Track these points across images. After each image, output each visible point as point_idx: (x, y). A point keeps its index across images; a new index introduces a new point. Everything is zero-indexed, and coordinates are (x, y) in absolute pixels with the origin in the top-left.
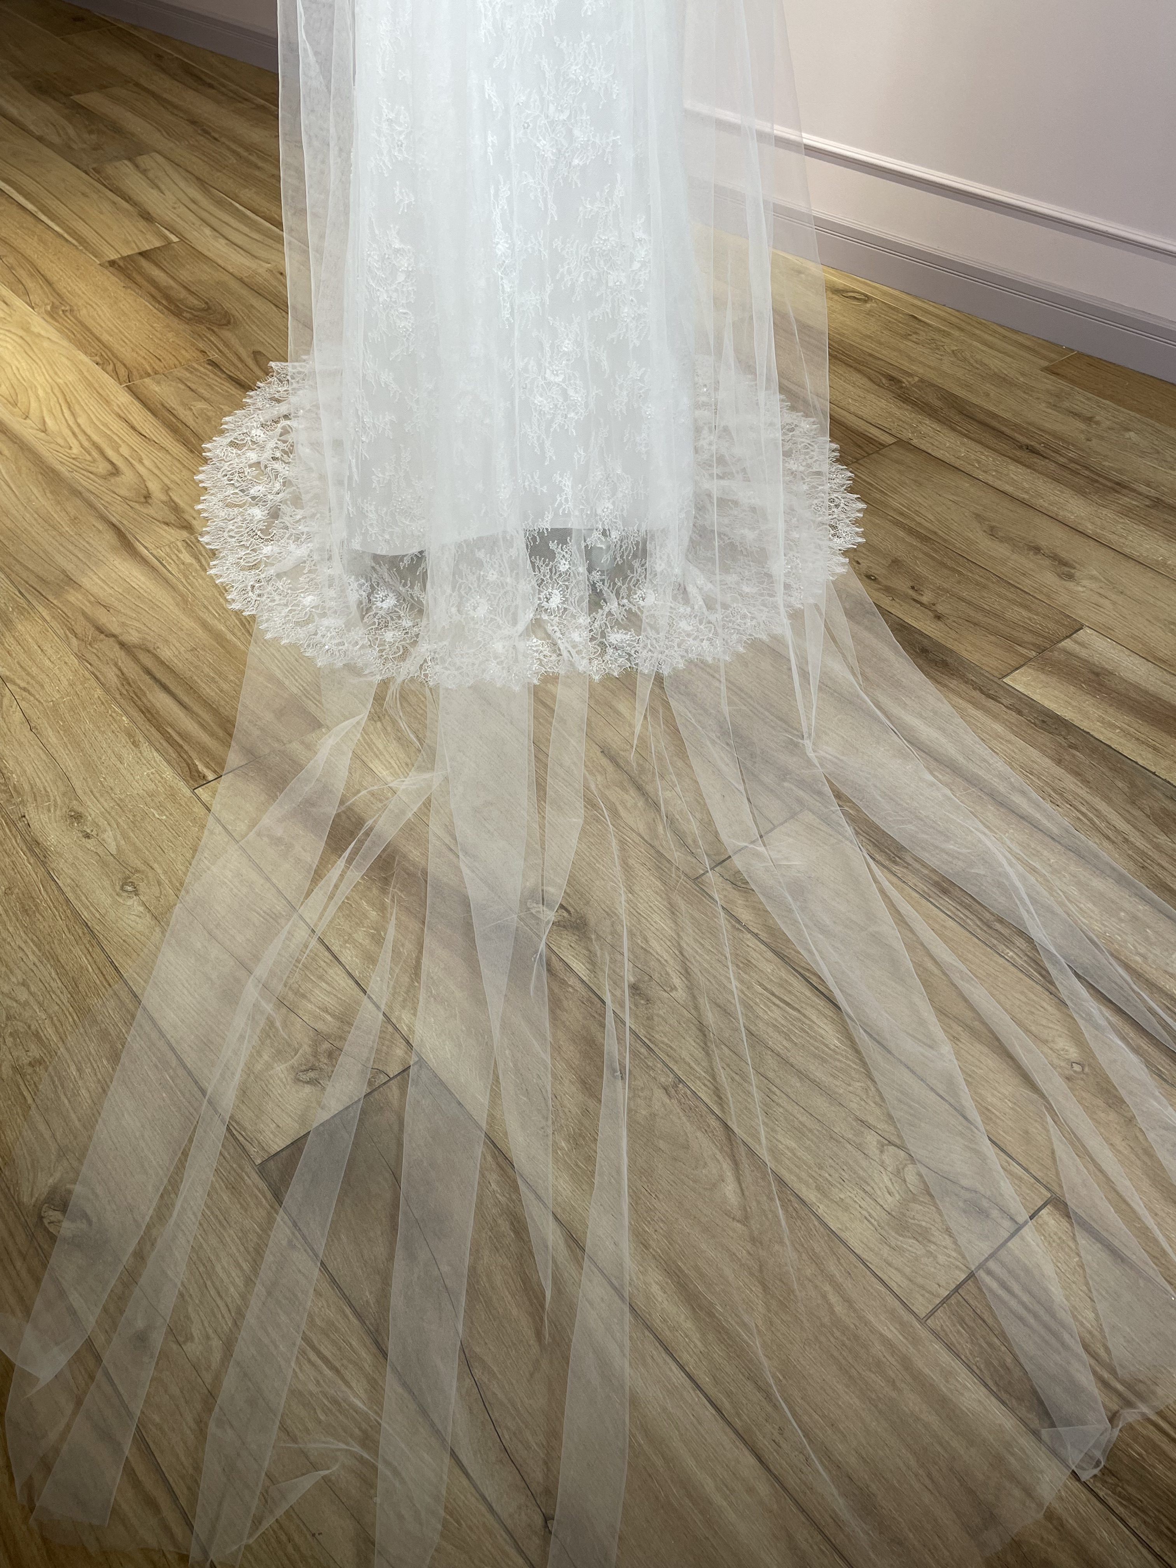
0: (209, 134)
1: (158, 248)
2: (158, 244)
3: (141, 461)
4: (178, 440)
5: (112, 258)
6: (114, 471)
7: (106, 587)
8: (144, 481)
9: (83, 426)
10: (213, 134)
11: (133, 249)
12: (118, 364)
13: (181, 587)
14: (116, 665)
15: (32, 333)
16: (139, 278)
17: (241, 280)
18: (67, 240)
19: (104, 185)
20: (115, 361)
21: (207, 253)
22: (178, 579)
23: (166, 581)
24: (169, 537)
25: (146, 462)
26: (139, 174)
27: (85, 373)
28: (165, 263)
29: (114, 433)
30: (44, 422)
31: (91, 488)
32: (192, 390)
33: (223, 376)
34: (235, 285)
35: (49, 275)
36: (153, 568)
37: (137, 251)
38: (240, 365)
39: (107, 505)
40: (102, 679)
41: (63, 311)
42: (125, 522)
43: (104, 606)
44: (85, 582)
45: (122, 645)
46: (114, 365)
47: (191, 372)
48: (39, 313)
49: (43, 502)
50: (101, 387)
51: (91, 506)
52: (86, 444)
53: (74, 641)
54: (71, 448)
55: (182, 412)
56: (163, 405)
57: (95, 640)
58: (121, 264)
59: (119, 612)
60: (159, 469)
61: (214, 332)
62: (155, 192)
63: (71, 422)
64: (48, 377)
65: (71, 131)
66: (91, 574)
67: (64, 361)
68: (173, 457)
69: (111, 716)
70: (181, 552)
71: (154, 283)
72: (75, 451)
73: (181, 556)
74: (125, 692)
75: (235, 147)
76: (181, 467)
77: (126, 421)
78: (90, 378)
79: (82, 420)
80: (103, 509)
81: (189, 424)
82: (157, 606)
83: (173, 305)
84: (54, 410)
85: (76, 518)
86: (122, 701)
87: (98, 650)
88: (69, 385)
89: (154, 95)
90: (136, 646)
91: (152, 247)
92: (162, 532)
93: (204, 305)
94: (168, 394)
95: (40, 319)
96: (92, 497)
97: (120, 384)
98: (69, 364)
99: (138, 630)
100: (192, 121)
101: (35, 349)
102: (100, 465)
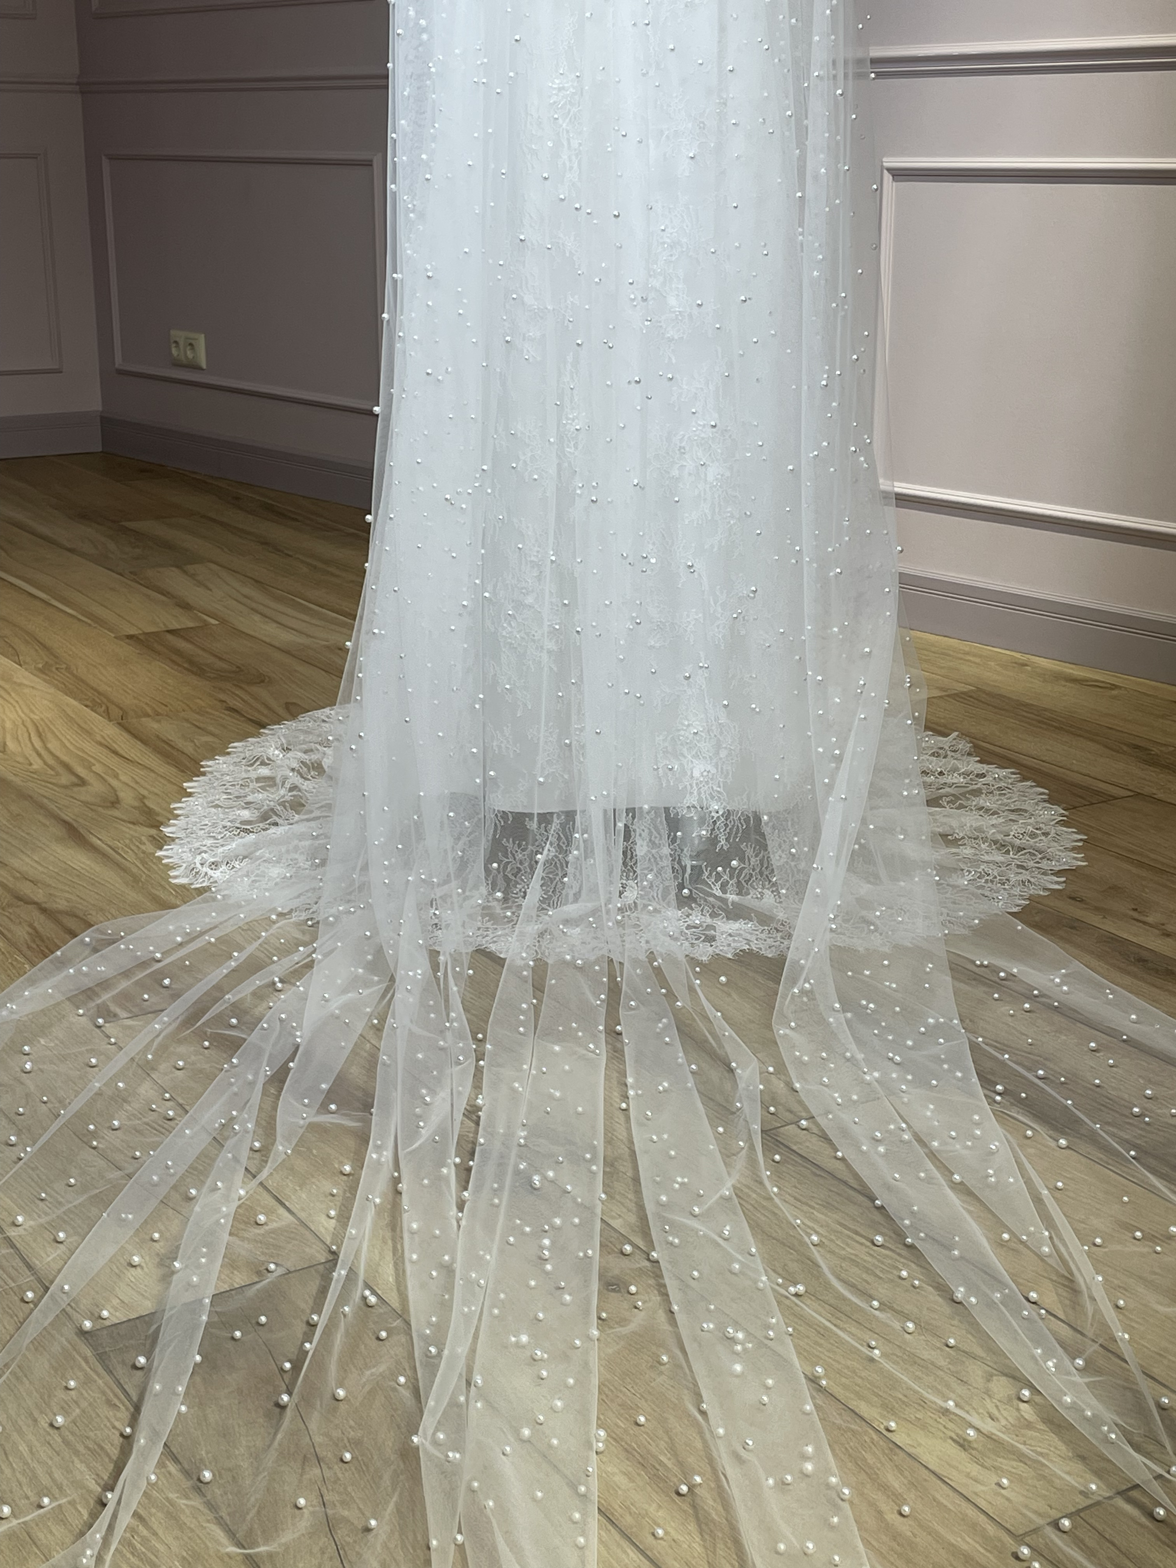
0: (279, 551)
1: (191, 628)
2: (191, 624)
3: (116, 776)
4: (168, 763)
5: (132, 633)
6: (79, 782)
7: (40, 868)
8: (115, 791)
9: (53, 750)
10: (286, 552)
11: (159, 628)
12: (112, 707)
13: (135, 870)
14: (31, 926)
15: (15, 683)
16: (159, 648)
17: (288, 653)
18: (79, 620)
19: (141, 584)
20: (109, 704)
21: (251, 633)
22: (134, 863)
23: (118, 865)
24: (131, 832)
25: (123, 778)
26: (185, 577)
27: (69, 712)
28: (196, 638)
29: (89, 755)
30: (5, 744)
31: (46, 794)
32: (199, 728)
33: (242, 719)
34: (277, 655)
35: (48, 644)
36: (104, 855)
37: (164, 629)
38: (266, 712)
39: (61, 807)
40: (9, 935)
41: (57, 669)
42: (80, 820)
43: (30, 881)
44: (15, 863)
45: (44, 910)
46: (108, 708)
47: (202, 716)
48: (26, 669)
50: (86, 723)
51: (41, 806)
52: (51, 761)
54: (31, 764)
55: (181, 744)
56: (158, 736)
57: (9, 905)
58: (141, 637)
59: (49, 886)
60: (137, 783)
61: (241, 688)
62: (200, 590)
63: (38, 744)
64: (21, 714)
65: (112, 546)
66: (24, 857)
67: (46, 702)
68: (158, 775)
69: (11, 964)
70: (144, 844)
71: (178, 652)
72: (35, 767)
73: (143, 847)
74: (34, 946)
75: (309, 560)
76: (166, 783)
77: (107, 747)
78: (74, 716)
79: (53, 745)
80: (56, 809)
81: (186, 751)
82: (99, 883)
83: (195, 668)
84: (20, 737)
85: (18, 815)
86: (29, 953)
87: (10, 913)
88: (46, 721)
89: (222, 524)
90: (61, 912)
91: (184, 626)
92: (124, 829)
93: (234, 669)
94: (167, 729)
95: (27, 673)
96: (45, 801)
97: (110, 721)
98: (51, 706)
99: (68, 900)
100: (265, 543)
101: (13, 694)
102: (65, 779)
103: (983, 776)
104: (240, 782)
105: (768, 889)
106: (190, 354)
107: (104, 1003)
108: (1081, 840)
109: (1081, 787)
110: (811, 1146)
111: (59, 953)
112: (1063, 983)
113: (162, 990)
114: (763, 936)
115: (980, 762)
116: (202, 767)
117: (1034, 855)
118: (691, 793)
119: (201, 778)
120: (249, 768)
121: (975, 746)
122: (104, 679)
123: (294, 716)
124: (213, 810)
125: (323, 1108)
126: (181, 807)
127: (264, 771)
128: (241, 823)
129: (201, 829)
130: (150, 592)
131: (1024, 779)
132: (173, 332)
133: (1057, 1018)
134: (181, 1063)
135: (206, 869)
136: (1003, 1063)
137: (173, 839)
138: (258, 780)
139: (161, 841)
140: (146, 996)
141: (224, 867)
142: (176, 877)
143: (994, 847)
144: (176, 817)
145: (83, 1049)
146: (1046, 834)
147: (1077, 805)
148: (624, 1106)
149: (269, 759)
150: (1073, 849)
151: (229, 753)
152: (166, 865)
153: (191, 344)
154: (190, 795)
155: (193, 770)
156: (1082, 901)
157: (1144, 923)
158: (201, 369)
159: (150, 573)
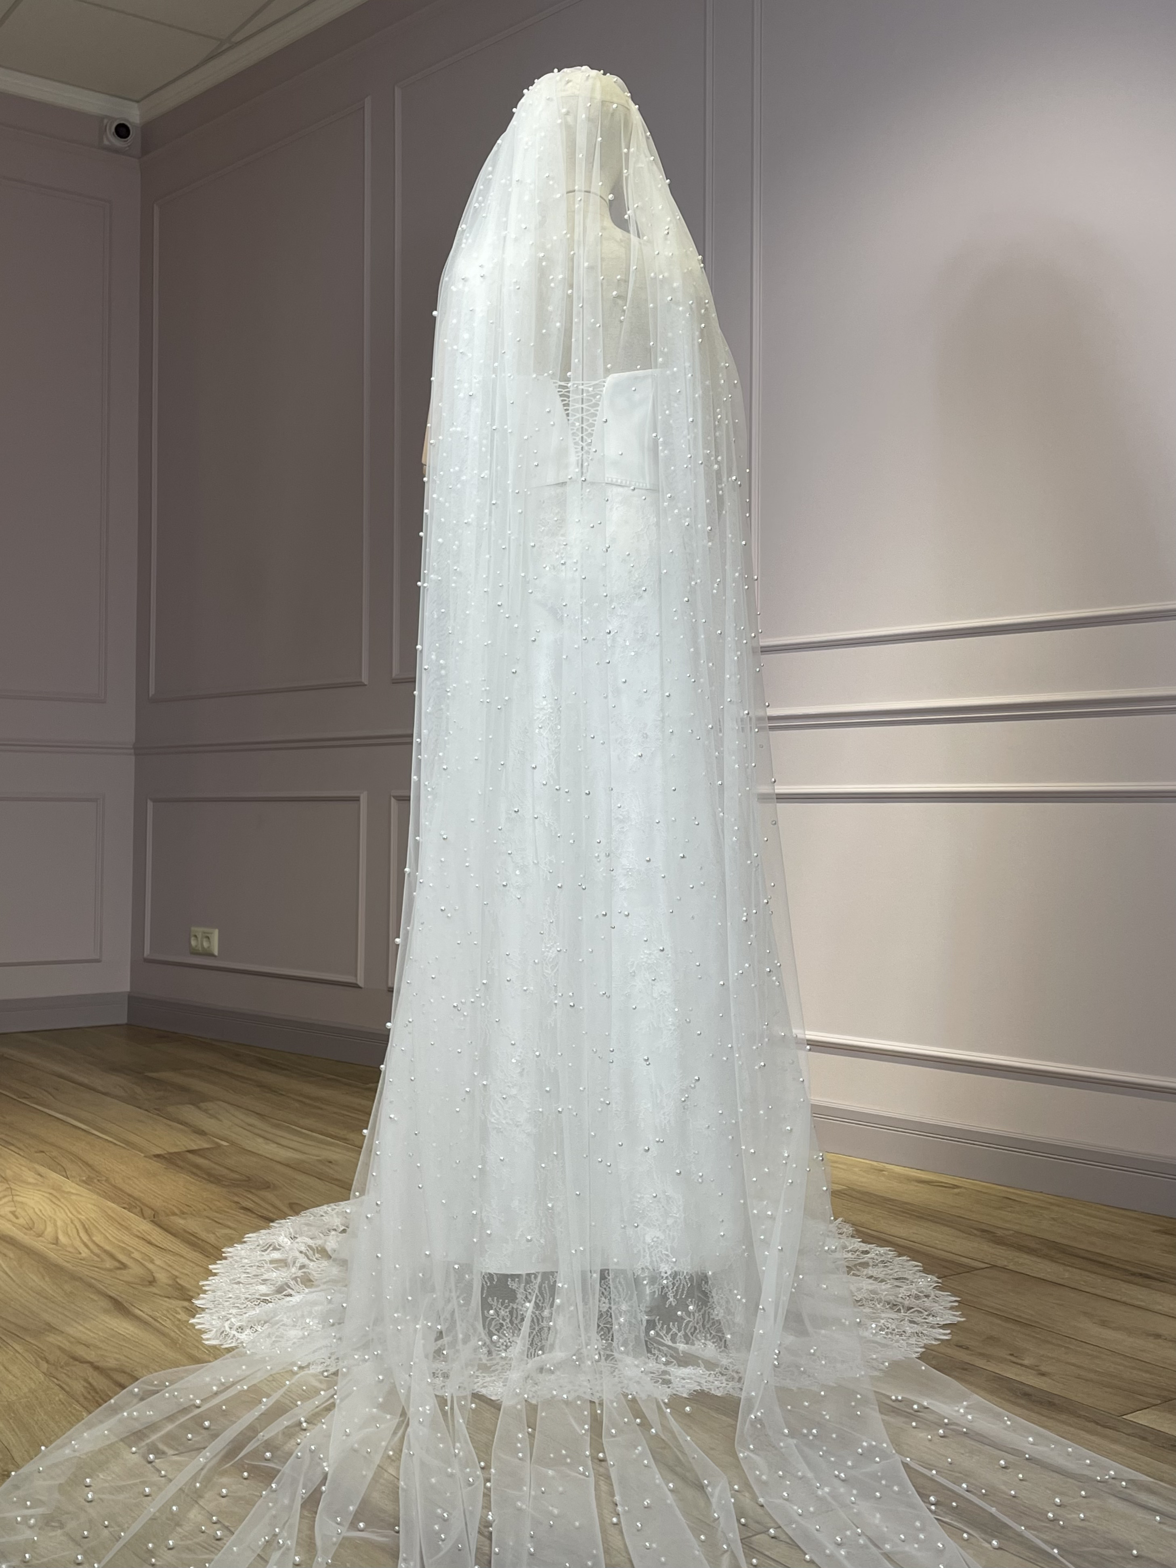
0: (275, 1092)
1: (207, 1149)
2: (206, 1146)
3: (152, 1261)
4: (195, 1251)
5: (158, 1153)
6: (122, 1266)
7: (92, 1334)
8: (152, 1273)
9: (99, 1243)
10: (280, 1092)
11: (181, 1148)
12: (145, 1209)
13: (172, 1334)
14: (86, 1380)
15: (64, 1192)
16: (182, 1164)
17: (288, 1165)
18: (114, 1143)
19: (163, 1117)
21: (257, 1152)
22: (171, 1329)
23: (158, 1331)
24: (167, 1304)
25: (158, 1262)
26: (199, 1111)
27: (110, 1212)
28: (212, 1156)
29: (128, 1245)
30: (57, 1239)
31: (93, 1276)
32: (219, 1223)
33: (254, 1216)
34: (279, 1167)
35: (91, 1162)
36: (146, 1323)
37: (185, 1150)
38: (273, 1210)
39: (106, 1285)
40: (67, 1389)
41: (98, 1180)
42: (123, 1296)
43: (84, 1344)
44: (70, 1330)
45: (96, 1368)
46: (142, 1210)
47: (221, 1214)
48: (72, 1181)
49: (41, 1284)
50: (124, 1220)
51: (91, 1286)
52: (96, 1250)
53: (44, 1366)
54: (80, 1253)
55: (204, 1235)
56: (185, 1231)
57: (67, 1364)
58: (166, 1156)
59: (101, 1348)
60: (170, 1266)
61: (251, 1192)
62: (213, 1121)
63: (85, 1238)
64: (70, 1215)
65: (138, 1090)
66: (76, 1325)
67: (89, 1206)
68: (188, 1260)
69: (70, 1412)
70: (179, 1314)
71: (197, 1166)
72: (84, 1255)
73: (179, 1317)
74: (89, 1397)
75: (301, 1099)
76: (194, 1266)
77: (144, 1239)
78: (114, 1216)
79: (98, 1238)
80: (103, 1288)
81: (208, 1240)
82: (142, 1345)
83: (213, 1178)
84: (70, 1232)
85: (71, 1293)
86: (86, 1403)
87: (68, 1371)
88: (91, 1219)
89: (227, 1073)
90: (111, 1369)
91: (201, 1148)
92: (161, 1302)
93: (245, 1178)
94: (192, 1225)
95: (73, 1185)
96: (93, 1281)
97: (144, 1218)
98: (95, 1208)
99: (117, 1360)
100: (261, 1085)
101: (62, 1200)
102: (109, 1264)
103: (867, 1252)
104: (257, 1264)
105: (710, 1340)
106: (206, 944)
107: (153, 1443)
108: (956, 1301)
109: (946, 1261)
110: (779, 1552)
111: (112, 1401)
112: (966, 1413)
113: (203, 1431)
114: (711, 1379)
115: (862, 1242)
116: (224, 1253)
117: (921, 1312)
118: (644, 1256)
119: (223, 1261)
120: (263, 1253)
121: (857, 1230)
122: (138, 1188)
123: (297, 1213)
124: (236, 1286)
125: (353, 1526)
126: (209, 1284)
127: (276, 1255)
128: (261, 1295)
129: (226, 1301)
130: (171, 1123)
131: (900, 1255)
132: (193, 929)
133: (968, 1442)
134: (224, 1491)
135: (234, 1332)
136: (931, 1479)
137: (203, 1310)
138: (271, 1262)
139: (193, 1311)
140: (190, 1436)
141: (248, 1331)
142: (208, 1339)
143: (888, 1307)
144: (205, 1292)
145: (138, 1481)
146: (927, 1296)
147: (946, 1274)
148: (615, 1520)
149: (279, 1245)
150: (952, 1308)
151: (245, 1242)
152: (199, 1330)
153: (208, 938)
154: (215, 1274)
155: (217, 1255)
156: (967, 1348)
157: (1022, 1365)
158: (215, 956)
159: (171, 1109)
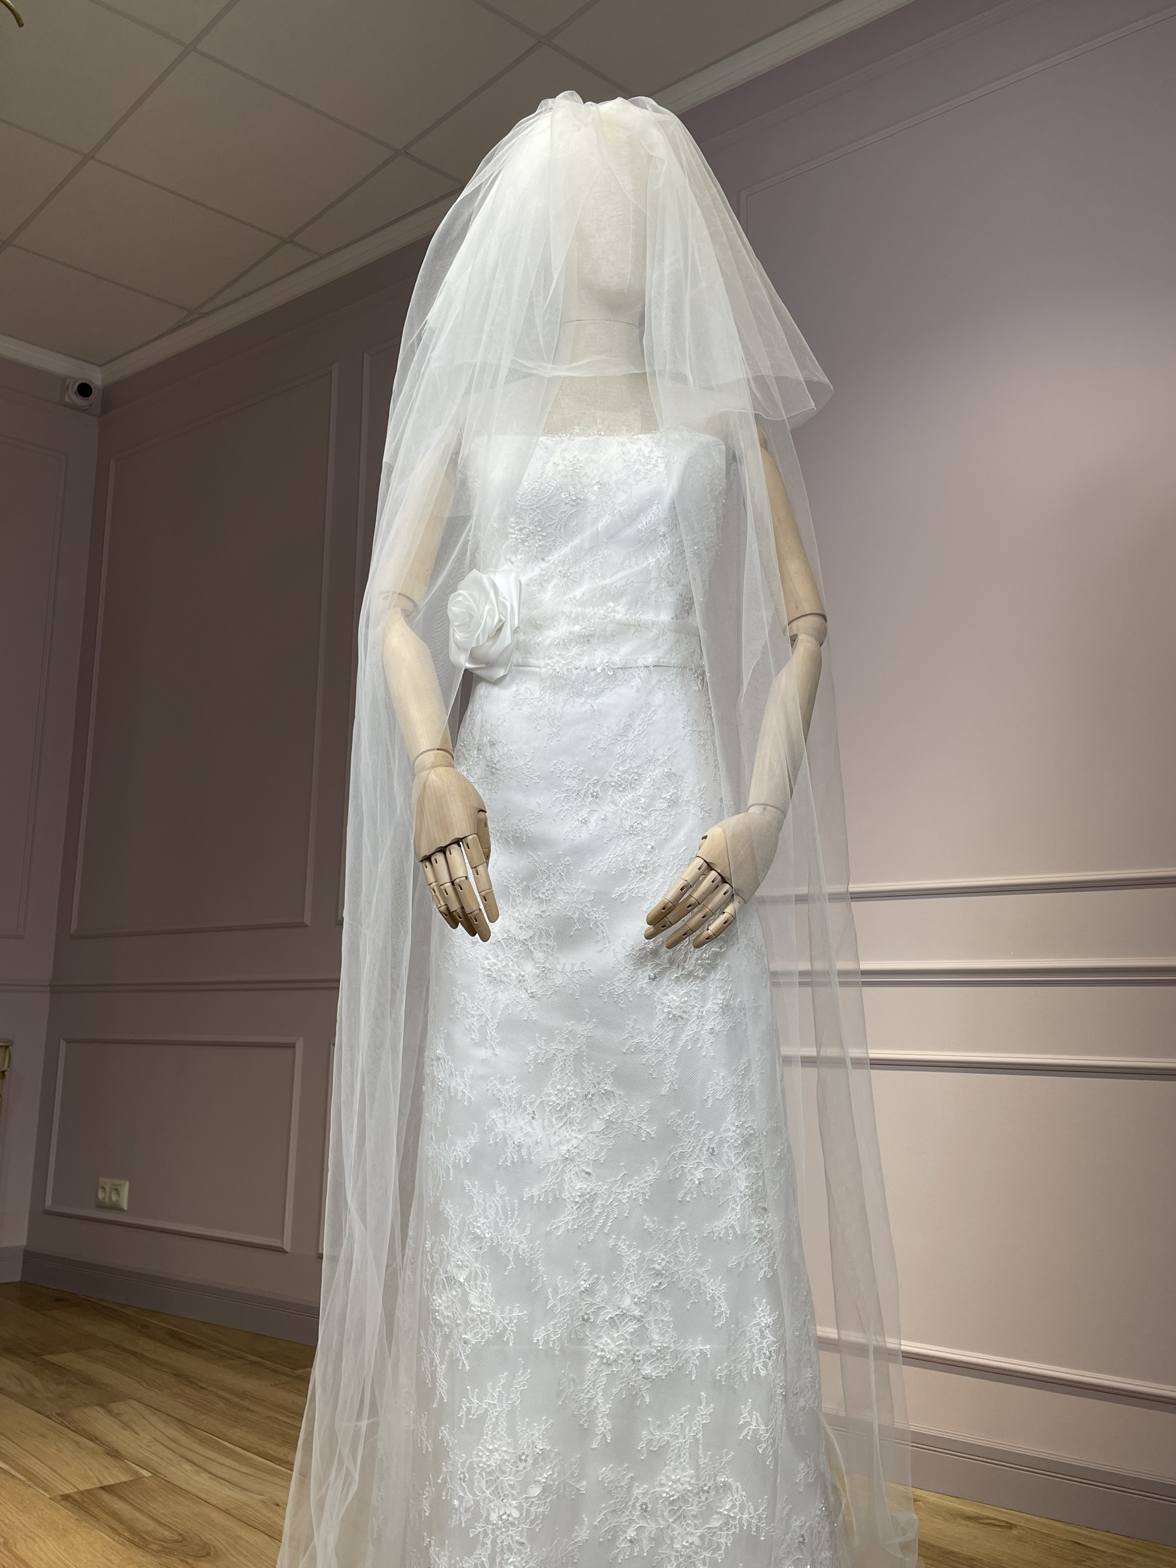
0: (195, 1384)
1: (125, 1483)
2: (124, 1478)
5: (67, 1492)
10: (199, 1384)
11: (95, 1484)
16: (96, 1511)
17: (228, 1512)
18: (13, 1476)
19: (69, 1429)
21: (183, 1486)
26: (110, 1418)
28: (131, 1496)
34: (216, 1516)
37: (98, 1485)
58: (77, 1497)
62: (127, 1433)
65: (37, 1383)
71: (117, 1517)
75: (223, 1395)
83: (136, 1538)
89: (135, 1354)
91: (118, 1482)
93: (176, 1537)
100: (178, 1375)
106: (114, 1198)
122: (45, 1558)
130: (78, 1438)
132: (101, 1180)
153: (117, 1190)
158: (123, 1211)
159: (76, 1414)
